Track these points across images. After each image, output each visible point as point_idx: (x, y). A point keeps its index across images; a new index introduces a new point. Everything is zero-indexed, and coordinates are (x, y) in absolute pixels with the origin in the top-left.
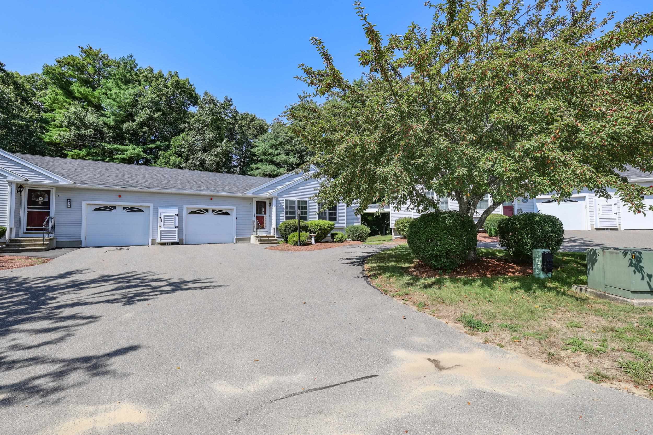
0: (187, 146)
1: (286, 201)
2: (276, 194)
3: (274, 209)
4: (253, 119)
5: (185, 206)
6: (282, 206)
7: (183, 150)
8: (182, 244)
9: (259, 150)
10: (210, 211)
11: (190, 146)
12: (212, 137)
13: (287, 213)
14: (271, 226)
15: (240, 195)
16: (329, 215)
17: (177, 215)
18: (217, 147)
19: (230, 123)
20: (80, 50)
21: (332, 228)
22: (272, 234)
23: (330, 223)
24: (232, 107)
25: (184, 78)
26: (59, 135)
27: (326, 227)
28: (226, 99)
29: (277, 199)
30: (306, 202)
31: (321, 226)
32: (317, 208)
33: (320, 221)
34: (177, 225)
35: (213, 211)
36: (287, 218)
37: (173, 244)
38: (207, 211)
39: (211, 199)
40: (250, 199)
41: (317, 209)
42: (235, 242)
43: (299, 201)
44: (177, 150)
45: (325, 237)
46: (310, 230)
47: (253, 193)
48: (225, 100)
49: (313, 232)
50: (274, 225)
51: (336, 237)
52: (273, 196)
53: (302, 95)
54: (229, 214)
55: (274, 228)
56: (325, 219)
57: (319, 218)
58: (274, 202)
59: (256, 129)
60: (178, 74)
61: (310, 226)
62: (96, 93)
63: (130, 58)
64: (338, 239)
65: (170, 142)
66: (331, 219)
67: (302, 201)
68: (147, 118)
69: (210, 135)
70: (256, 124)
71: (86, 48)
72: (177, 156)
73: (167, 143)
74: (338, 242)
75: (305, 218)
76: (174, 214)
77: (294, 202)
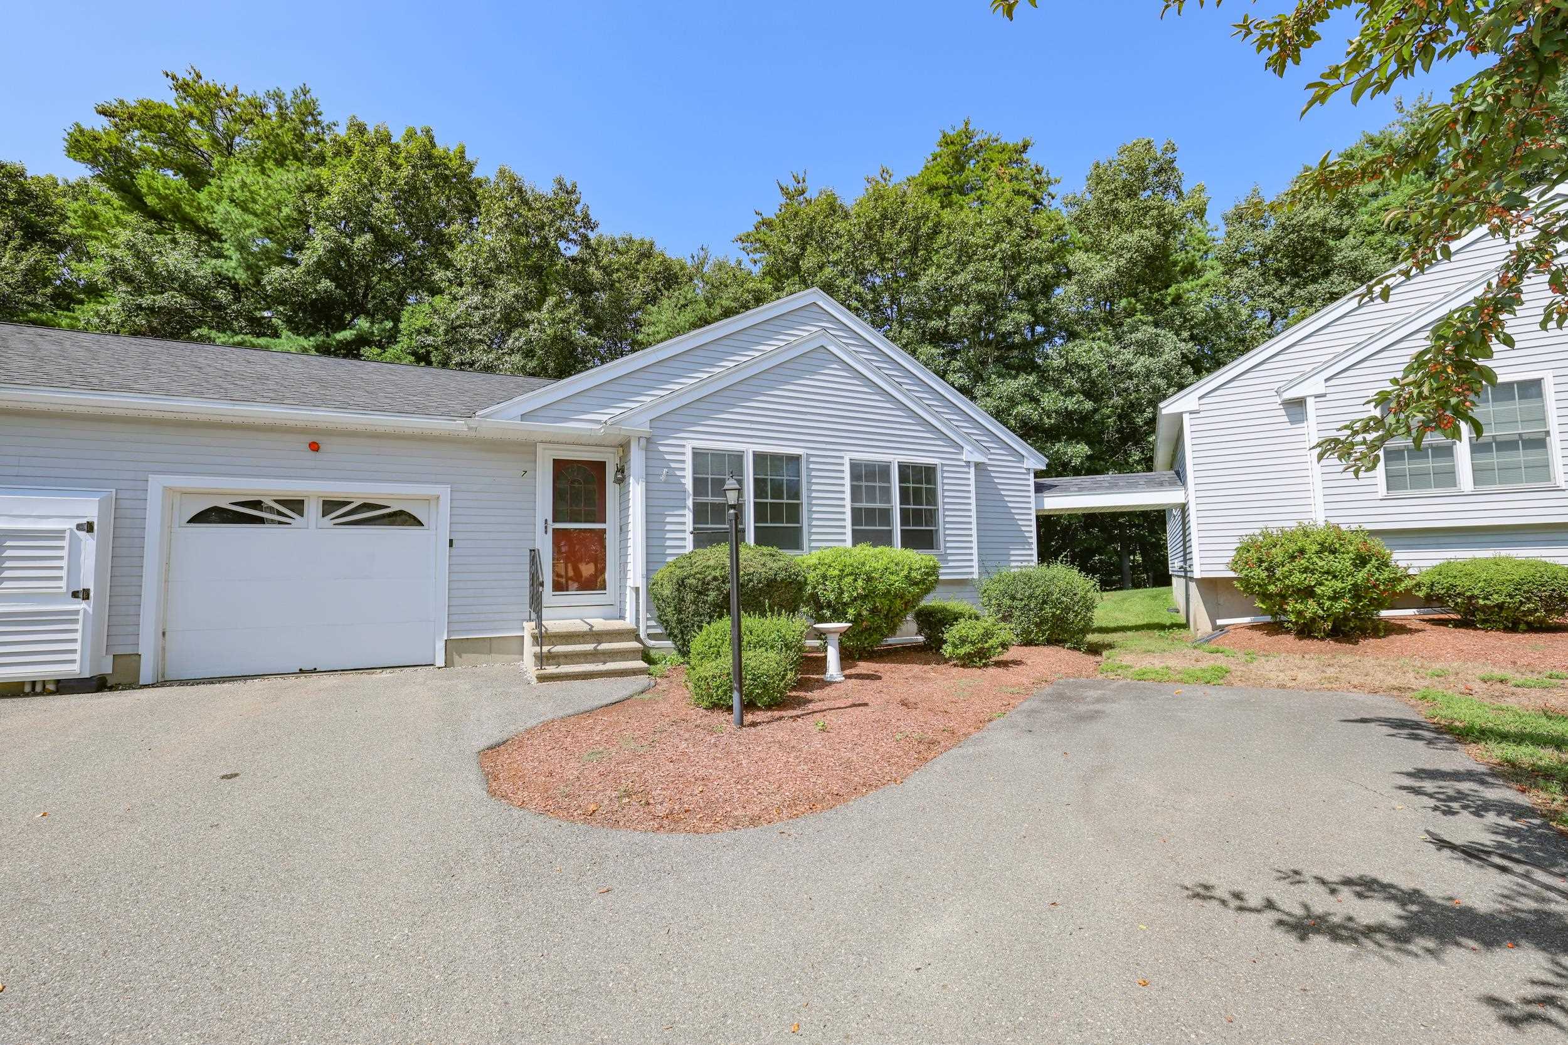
0: (441, 330)
1: (697, 454)
2: (645, 419)
3: (636, 490)
4: (647, 254)
5: (156, 484)
6: (674, 479)
7: (430, 340)
8: (133, 684)
9: (658, 333)
10: (313, 509)
11: (453, 328)
12: (516, 296)
13: (700, 513)
14: (625, 578)
15: (459, 426)
16: (905, 520)
17: (89, 527)
18: (526, 324)
19: (574, 260)
20: (170, 82)
21: (928, 581)
22: (628, 623)
23: (917, 558)
24: (578, 208)
25: (454, 148)
26: (97, 314)
27: (897, 582)
28: (560, 183)
29: (649, 442)
30: (795, 459)
31: (869, 579)
32: (847, 489)
33: (866, 551)
34: (87, 581)
35: (329, 506)
36: (702, 539)
37: (65, 687)
38: (296, 506)
39: (314, 447)
40: (526, 449)
41: (848, 495)
42: (440, 662)
43: (759, 458)
44: (414, 343)
45: (893, 630)
46: (814, 597)
47: (523, 417)
48: (556, 187)
49: (829, 605)
50: (636, 576)
51: (951, 634)
52: (627, 428)
53: (791, 186)
54: (420, 523)
55: (637, 590)
56: (885, 539)
57: (859, 537)
58: (637, 460)
59: (655, 280)
60: (433, 133)
61: (812, 577)
62: (203, 197)
63: (302, 97)
64: (967, 649)
65: (397, 320)
66: (912, 540)
67: (776, 458)
68: (331, 251)
69: (507, 291)
70: (655, 265)
71: (183, 75)
72: (413, 358)
73: (389, 324)
74: (967, 661)
75: (792, 539)
76: (71, 525)
77: (739, 457)
